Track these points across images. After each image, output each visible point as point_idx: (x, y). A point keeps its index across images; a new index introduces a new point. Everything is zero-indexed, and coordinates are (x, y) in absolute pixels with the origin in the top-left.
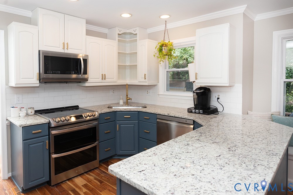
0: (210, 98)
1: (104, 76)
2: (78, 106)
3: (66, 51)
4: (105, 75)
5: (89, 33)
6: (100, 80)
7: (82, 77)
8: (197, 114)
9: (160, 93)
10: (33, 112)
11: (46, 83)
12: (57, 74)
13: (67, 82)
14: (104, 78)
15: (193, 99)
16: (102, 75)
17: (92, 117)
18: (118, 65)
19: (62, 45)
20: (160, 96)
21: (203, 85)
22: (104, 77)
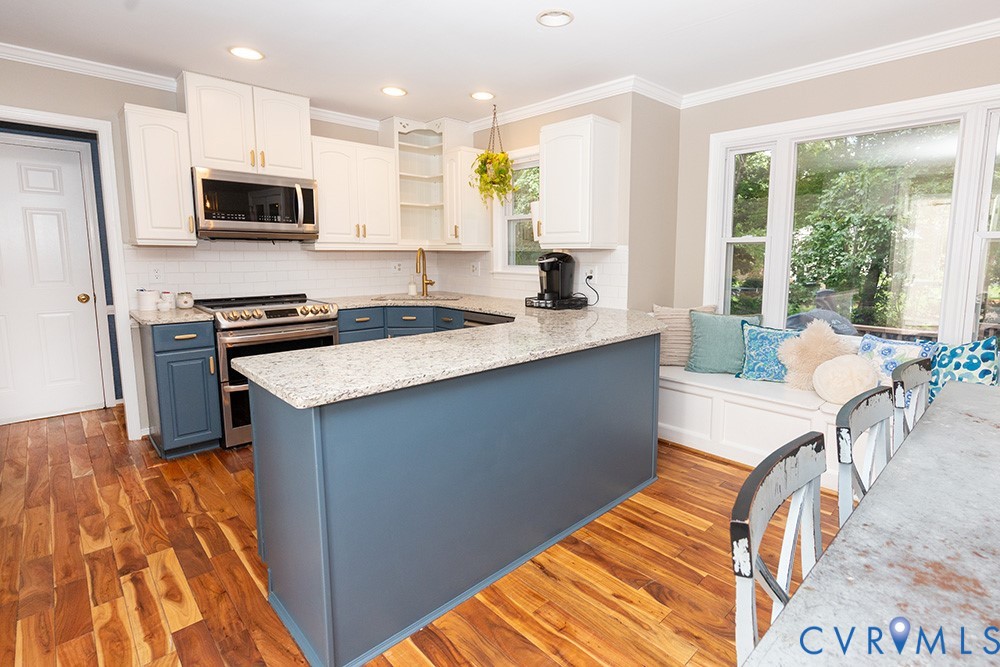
0: (572, 276)
1: (361, 229)
2: (304, 295)
3: (261, 171)
4: (364, 227)
5: (318, 128)
6: (352, 237)
7: (301, 229)
8: (535, 309)
9: (495, 270)
10: (191, 303)
11: (213, 239)
12: (238, 220)
13: (273, 240)
14: (361, 234)
15: (539, 280)
16: (358, 226)
17: (320, 314)
18: (402, 206)
19: (250, 156)
20: (496, 277)
21: (557, 248)
22: (361, 231)
